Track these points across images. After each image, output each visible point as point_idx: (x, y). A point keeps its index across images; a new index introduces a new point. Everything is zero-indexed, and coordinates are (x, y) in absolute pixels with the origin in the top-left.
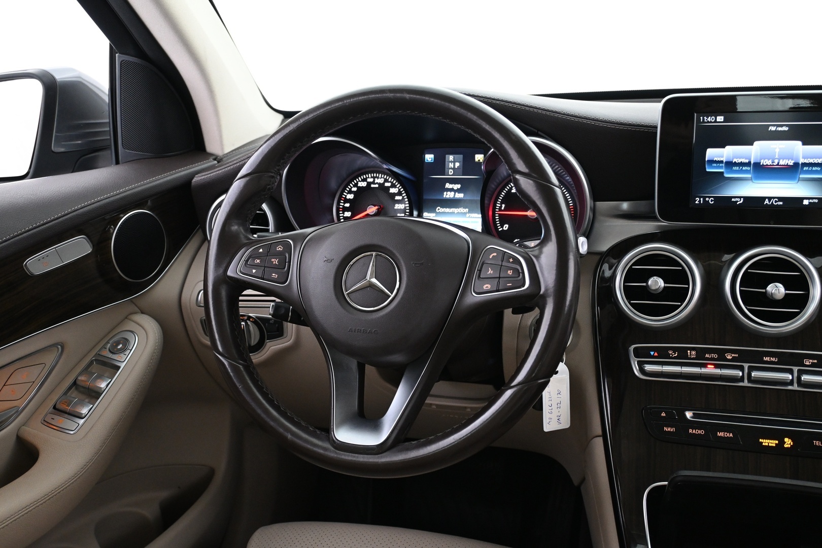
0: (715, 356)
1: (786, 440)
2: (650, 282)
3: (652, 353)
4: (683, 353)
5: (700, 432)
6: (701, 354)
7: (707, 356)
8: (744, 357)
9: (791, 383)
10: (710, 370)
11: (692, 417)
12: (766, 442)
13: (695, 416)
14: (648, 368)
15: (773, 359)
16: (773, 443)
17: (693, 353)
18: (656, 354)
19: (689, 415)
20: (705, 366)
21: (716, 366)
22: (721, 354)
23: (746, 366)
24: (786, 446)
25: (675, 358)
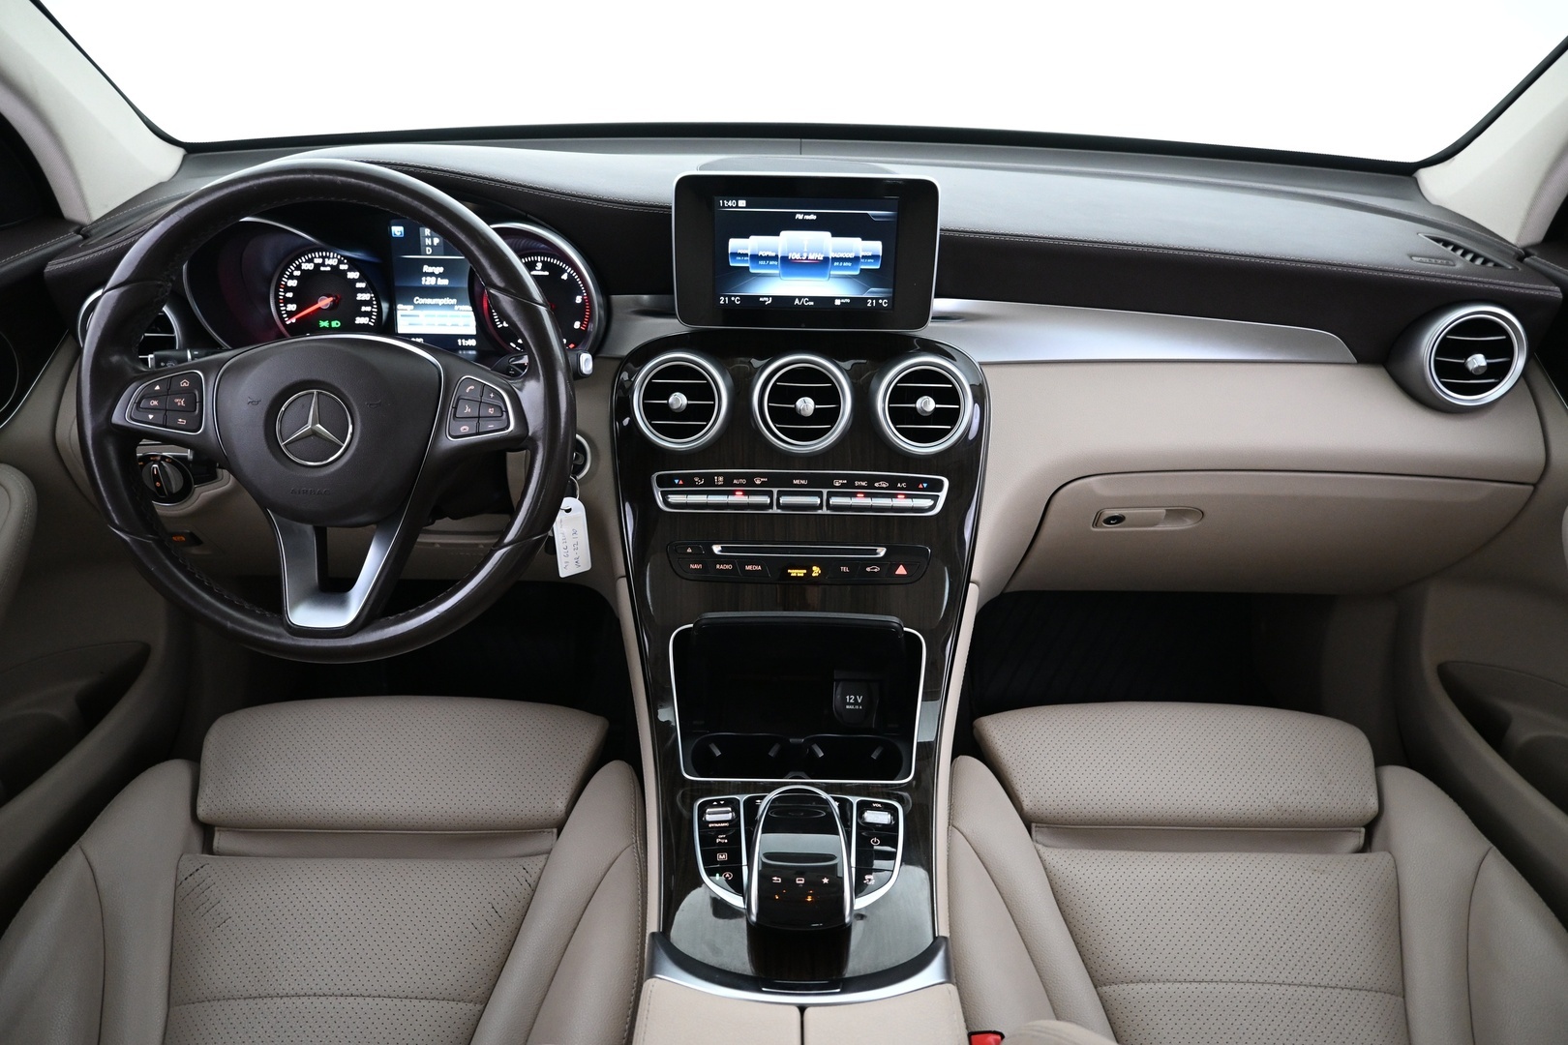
0: (744, 481)
1: (814, 568)
2: (670, 400)
3: (677, 481)
4: (709, 480)
5: (727, 567)
6: (729, 480)
7: (735, 481)
8: (773, 481)
9: (820, 507)
10: (739, 498)
11: (721, 551)
12: (794, 573)
13: (724, 550)
14: (673, 499)
15: (803, 482)
16: (801, 573)
17: (721, 479)
18: (681, 482)
19: (717, 549)
20: (733, 493)
21: (746, 493)
22: (750, 479)
23: (775, 491)
24: (814, 575)
25: (701, 486)
